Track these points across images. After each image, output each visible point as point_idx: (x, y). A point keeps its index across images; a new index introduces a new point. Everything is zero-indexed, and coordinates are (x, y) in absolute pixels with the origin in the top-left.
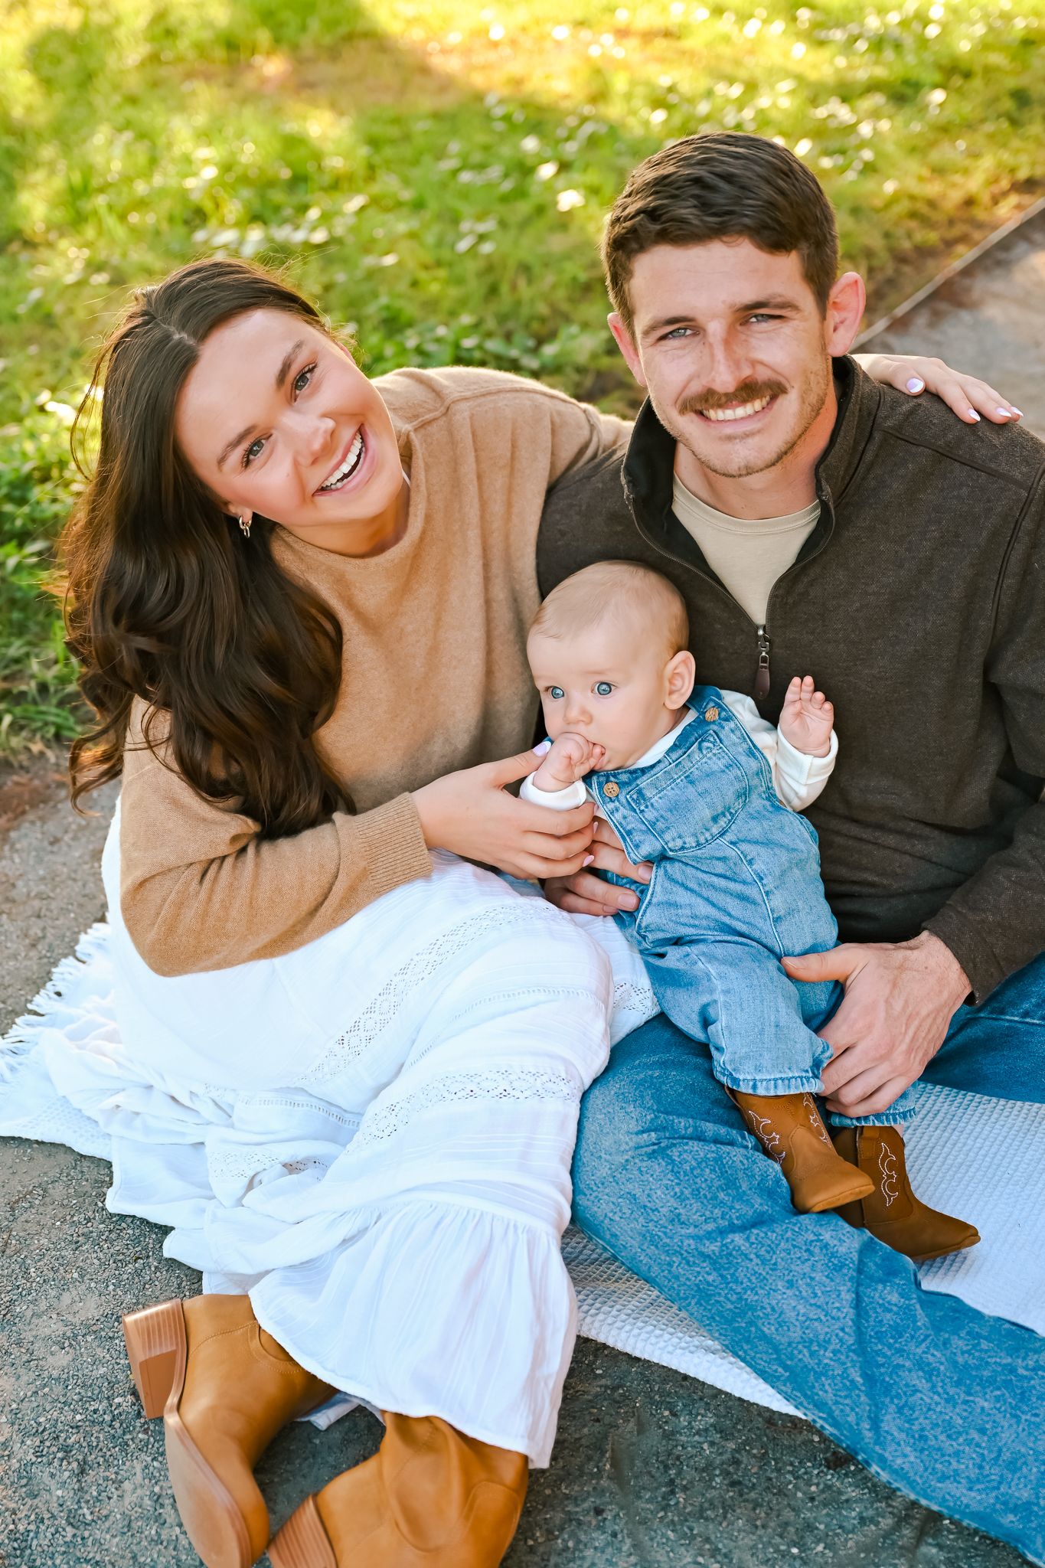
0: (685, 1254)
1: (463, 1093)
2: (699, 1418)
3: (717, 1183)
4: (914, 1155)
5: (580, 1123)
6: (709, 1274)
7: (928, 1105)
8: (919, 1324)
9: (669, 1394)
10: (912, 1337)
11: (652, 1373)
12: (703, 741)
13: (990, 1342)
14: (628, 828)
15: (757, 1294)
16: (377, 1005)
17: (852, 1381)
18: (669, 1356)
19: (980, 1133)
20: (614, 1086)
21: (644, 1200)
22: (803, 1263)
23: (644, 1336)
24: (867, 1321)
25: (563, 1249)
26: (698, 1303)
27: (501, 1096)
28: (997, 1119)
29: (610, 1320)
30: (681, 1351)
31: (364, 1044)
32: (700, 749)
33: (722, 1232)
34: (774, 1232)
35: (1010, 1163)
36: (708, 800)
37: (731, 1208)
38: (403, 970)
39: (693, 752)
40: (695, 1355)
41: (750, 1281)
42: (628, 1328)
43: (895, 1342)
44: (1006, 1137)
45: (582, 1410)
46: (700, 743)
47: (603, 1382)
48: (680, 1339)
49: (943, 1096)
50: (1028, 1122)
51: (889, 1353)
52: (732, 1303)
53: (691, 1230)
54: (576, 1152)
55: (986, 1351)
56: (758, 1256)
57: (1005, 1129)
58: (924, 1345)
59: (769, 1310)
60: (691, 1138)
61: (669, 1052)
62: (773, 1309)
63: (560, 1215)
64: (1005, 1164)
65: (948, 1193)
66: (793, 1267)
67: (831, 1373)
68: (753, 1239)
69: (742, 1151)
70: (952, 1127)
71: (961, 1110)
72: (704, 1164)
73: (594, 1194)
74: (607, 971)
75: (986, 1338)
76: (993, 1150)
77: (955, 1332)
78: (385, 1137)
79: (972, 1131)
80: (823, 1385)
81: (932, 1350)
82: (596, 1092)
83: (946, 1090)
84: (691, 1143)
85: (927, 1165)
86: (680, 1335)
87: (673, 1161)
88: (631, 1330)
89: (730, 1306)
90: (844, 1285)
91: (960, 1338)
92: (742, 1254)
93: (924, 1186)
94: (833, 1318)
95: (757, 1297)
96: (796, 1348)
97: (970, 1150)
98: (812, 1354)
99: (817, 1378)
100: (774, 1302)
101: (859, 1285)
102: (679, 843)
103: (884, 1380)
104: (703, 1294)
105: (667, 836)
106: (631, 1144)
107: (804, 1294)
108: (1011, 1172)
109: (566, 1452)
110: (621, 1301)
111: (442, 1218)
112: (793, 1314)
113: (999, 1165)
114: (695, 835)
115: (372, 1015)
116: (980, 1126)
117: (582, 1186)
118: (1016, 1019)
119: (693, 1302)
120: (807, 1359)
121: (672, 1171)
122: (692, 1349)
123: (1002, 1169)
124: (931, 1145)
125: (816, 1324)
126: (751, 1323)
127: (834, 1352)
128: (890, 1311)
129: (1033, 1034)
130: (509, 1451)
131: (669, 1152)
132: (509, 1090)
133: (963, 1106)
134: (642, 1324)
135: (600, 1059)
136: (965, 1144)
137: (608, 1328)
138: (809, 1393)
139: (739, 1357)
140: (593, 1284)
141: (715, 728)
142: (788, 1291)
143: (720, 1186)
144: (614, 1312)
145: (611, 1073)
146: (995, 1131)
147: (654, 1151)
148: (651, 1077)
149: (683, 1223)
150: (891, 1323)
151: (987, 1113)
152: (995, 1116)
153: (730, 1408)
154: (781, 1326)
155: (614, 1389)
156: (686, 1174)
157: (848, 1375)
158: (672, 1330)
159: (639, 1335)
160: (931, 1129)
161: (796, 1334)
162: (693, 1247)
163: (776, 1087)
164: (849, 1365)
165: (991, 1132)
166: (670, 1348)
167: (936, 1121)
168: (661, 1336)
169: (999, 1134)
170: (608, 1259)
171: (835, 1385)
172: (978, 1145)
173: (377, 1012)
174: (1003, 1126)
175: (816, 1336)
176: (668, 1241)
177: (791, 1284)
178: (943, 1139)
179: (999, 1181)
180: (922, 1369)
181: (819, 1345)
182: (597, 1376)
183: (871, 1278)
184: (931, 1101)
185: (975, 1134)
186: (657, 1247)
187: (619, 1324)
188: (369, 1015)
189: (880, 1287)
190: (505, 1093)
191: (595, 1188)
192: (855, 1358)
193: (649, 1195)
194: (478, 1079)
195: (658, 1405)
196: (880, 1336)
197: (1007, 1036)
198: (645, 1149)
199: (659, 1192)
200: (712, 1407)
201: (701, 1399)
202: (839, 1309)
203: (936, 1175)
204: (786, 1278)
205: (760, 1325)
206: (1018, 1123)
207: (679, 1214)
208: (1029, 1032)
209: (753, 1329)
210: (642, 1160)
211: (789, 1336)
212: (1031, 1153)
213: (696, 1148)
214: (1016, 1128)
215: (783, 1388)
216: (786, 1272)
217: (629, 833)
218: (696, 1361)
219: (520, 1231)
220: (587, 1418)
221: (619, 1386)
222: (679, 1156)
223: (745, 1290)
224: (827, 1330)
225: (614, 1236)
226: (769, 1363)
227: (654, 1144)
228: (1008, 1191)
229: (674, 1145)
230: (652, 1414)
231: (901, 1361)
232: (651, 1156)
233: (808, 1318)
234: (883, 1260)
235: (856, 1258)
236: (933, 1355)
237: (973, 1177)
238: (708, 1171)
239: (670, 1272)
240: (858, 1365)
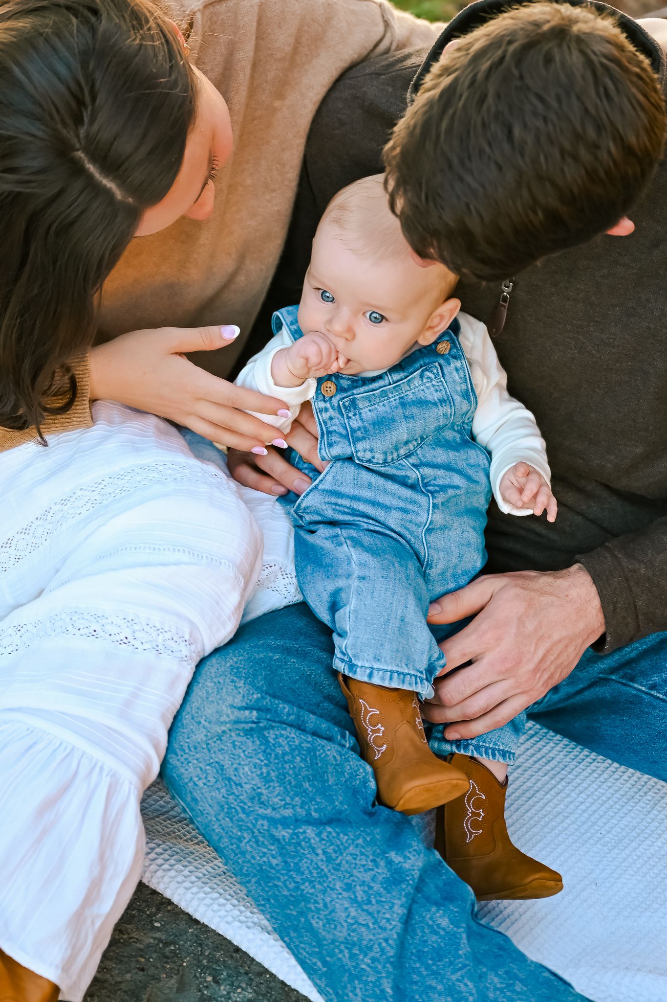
0: (257, 833)
1: (86, 631)
2: (239, 990)
3: (304, 773)
4: (517, 794)
5: (190, 686)
6: (274, 857)
7: (545, 750)
8: (461, 952)
9: (217, 961)
10: (451, 963)
11: (207, 938)
12: (426, 370)
13: (524, 985)
14: (331, 429)
15: (314, 887)
16: (32, 529)
17: (383, 991)
18: (227, 926)
19: (586, 788)
20: (232, 659)
21: (230, 772)
22: (365, 871)
23: (208, 901)
24: (413, 938)
25: (143, 801)
26: (258, 883)
27: (121, 642)
28: (606, 780)
29: (180, 878)
30: (239, 924)
31: (12, 562)
32: (421, 376)
33: (297, 821)
34: (345, 834)
35: (605, 824)
36: (411, 425)
37: (313, 799)
38: (64, 502)
39: (414, 378)
40: (251, 931)
41: (311, 874)
42: (195, 890)
43: (433, 965)
44: (609, 799)
45: (130, 956)
46: (423, 372)
47: (158, 935)
48: (241, 912)
49: (561, 745)
50: (635, 790)
51: (425, 973)
52: (289, 890)
53: (269, 812)
54: (178, 712)
55: (518, 993)
56: (324, 853)
57: (611, 791)
58: (459, 973)
59: (321, 905)
60: (291, 725)
61: (296, 640)
62: (325, 905)
63: (149, 768)
64: (600, 823)
65: (538, 837)
66: (355, 872)
67: (364, 978)
68: (324, 836)
69: (337, 747)
70: (561, 776)
71: (574, 763)
72: (297, 752)
73: (186, 756)
74: (257, 549)
75: (521, 981)
76: (593, 808)
77: (494, 969)
78: (6, 654)
79: (579, 784)
80: (355, 988)
81: (466, 980)
82: (214, 660)
83: (566, 741)
84: (289, 729)
85: (526, 807)
86: (242, 908)
87: (267, 742)
88: (197, 893)
89: (286, 892)
90: (399, 899)
91: (497, 975)
92: (311, 846)
93: (517, 825)
94: (380, 928)
95: (312, 891)
96: (338, 947)
97: (571, 802)
98: (352, 956)
99: (351, 981)
100: (328, 899)
101: (414, 901)
102: (368, 455)
103: (413, 997)
104: (264, 875)
105: (360, 446)
106: (232, 717)
107: (359, 899)
108: (603, 832)
109: (104, 992)
110: (196, 864)
111: (35, 743)
112: (344, 915)
113: (594, 823)
114: (385, 453)
115: (26, 536)
116: (588, 782)
117: (176, 746)
118: (644, 689)
119: (253, 880)
120: (346, 960)
121: (264, 751)
122: (250, 924)
123: (596, 827)
124: (535, 788)
125: (363, 929)
126: (302, 913)
127: (374, 960)
128: (436, 933)
129: (654, 707)
130: (41, 977)
131: (266, 733)
132: (130, 638)
133: (578, 759)
134: (209, 890)
135: (226, 630)
136: (568, 795)
137: (177, 885)
138: (340, 992)
139: (284, 941)
140: (174, 841)
141: (442, 362)
142: (344, 893)
143: (307, 776)
144: (186, 872)
145: (233, 646)
146: (601, 790)
147: (252, 729)
148: (271, 658)
149: (263, 803)
150: (435, 945)
151: (599, 771)
152: (605, 776)
153: (271, 988)
154: (330, 924)
155: (167, 944)
156: (276, 757)
157: (381, 984)
158: (236, 902)
159: (204, 899)
160: (540, 773)
161: (341, 934)
162: (265, 828)
163: (391, 679)
164: (384, 975)
165: (596, 790)
166: (230, 919)
167: (547, 767)
168: (224, 905)
169: (603, 794)
170: (185, 819)
171: (366, 990)
172: (580, 799)
173: (31, 535)
174: (610, 787)
175: (360, 940)
176: (243, 816)
177: (348, 887)
178: (549, 786)
179: (590, 838)
180: (452, 996)
181: (360, 950)
182: (154, 928)
183: (428, 899)
184: (548, 748)
185: (580, 788)
186: (231, 819)
187: (187, 884)
188: (22, 536)
189: (434, 909)
190: (126, 641)
191: (187, 751)
192: (391, 969)
193: (236, 769)
194: (104, 621)
195: (204, 969)
196: (420, 955)
197: (631, 703)
198: (242, 725)
199: (247, 769)
200: (254, 984)
201: (246, 973)
202: (388, 920)
203: (531, 818)
204: (346, 881)
205: (310, 917)
206: (625, 789)
207: (261, 794)
208: (652, 705)
209: (303, 919)
210: (239, 735)
211: (334, 935)
212: (629, 819)
213: (292, 735)
214: (622, 792)
215: (318, 981)
216: (347, 875)
217: (329, 433)
218: (251, 936)
219: (104, 774)
220: (133, 965)
221: (173, 943)
222: (274, 739)
223: (304, 881)
224: (372, 937)
225: (195, 800)
226: (310, 955)
227: (253, 722)
228: (595, 849)
229: (273, 727)
230: (195, 976)
231: (433, 983)
232: (249, 733)
233: (357, 922)
234: (445, 884)
235: (417, 874)
236: (466, 985)
237: (566, 829)
238: (298, 758)
239: (238, 847)
240: (392, 977)
